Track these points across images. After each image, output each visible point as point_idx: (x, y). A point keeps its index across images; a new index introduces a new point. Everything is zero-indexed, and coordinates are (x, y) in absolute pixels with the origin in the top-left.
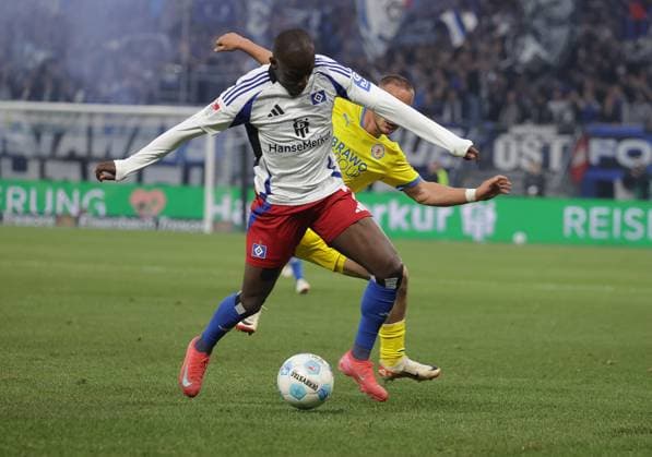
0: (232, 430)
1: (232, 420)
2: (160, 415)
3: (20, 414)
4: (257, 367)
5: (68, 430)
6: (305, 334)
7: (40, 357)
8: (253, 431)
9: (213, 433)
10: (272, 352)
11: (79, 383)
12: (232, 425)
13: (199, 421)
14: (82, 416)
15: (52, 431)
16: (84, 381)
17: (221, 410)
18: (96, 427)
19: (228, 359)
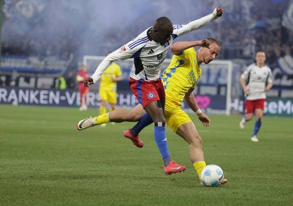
0: (239, 201)
1: (239, 197)
2: (207, 194)
3: (147, 193)
4: (249, 174)
5: (167, 200)
6: (271, 160)
7: (155, 168)
8: (248, 202)
9: (230, 203)
10: (256, 167)
11: (172, 180)
12: (238, 199)
13: (224, 198)
14: (173, 194)
15: (161, 201)
16: (174, 179)
17: (234, 193)
18: (180, 199)
19: (237, 171)
